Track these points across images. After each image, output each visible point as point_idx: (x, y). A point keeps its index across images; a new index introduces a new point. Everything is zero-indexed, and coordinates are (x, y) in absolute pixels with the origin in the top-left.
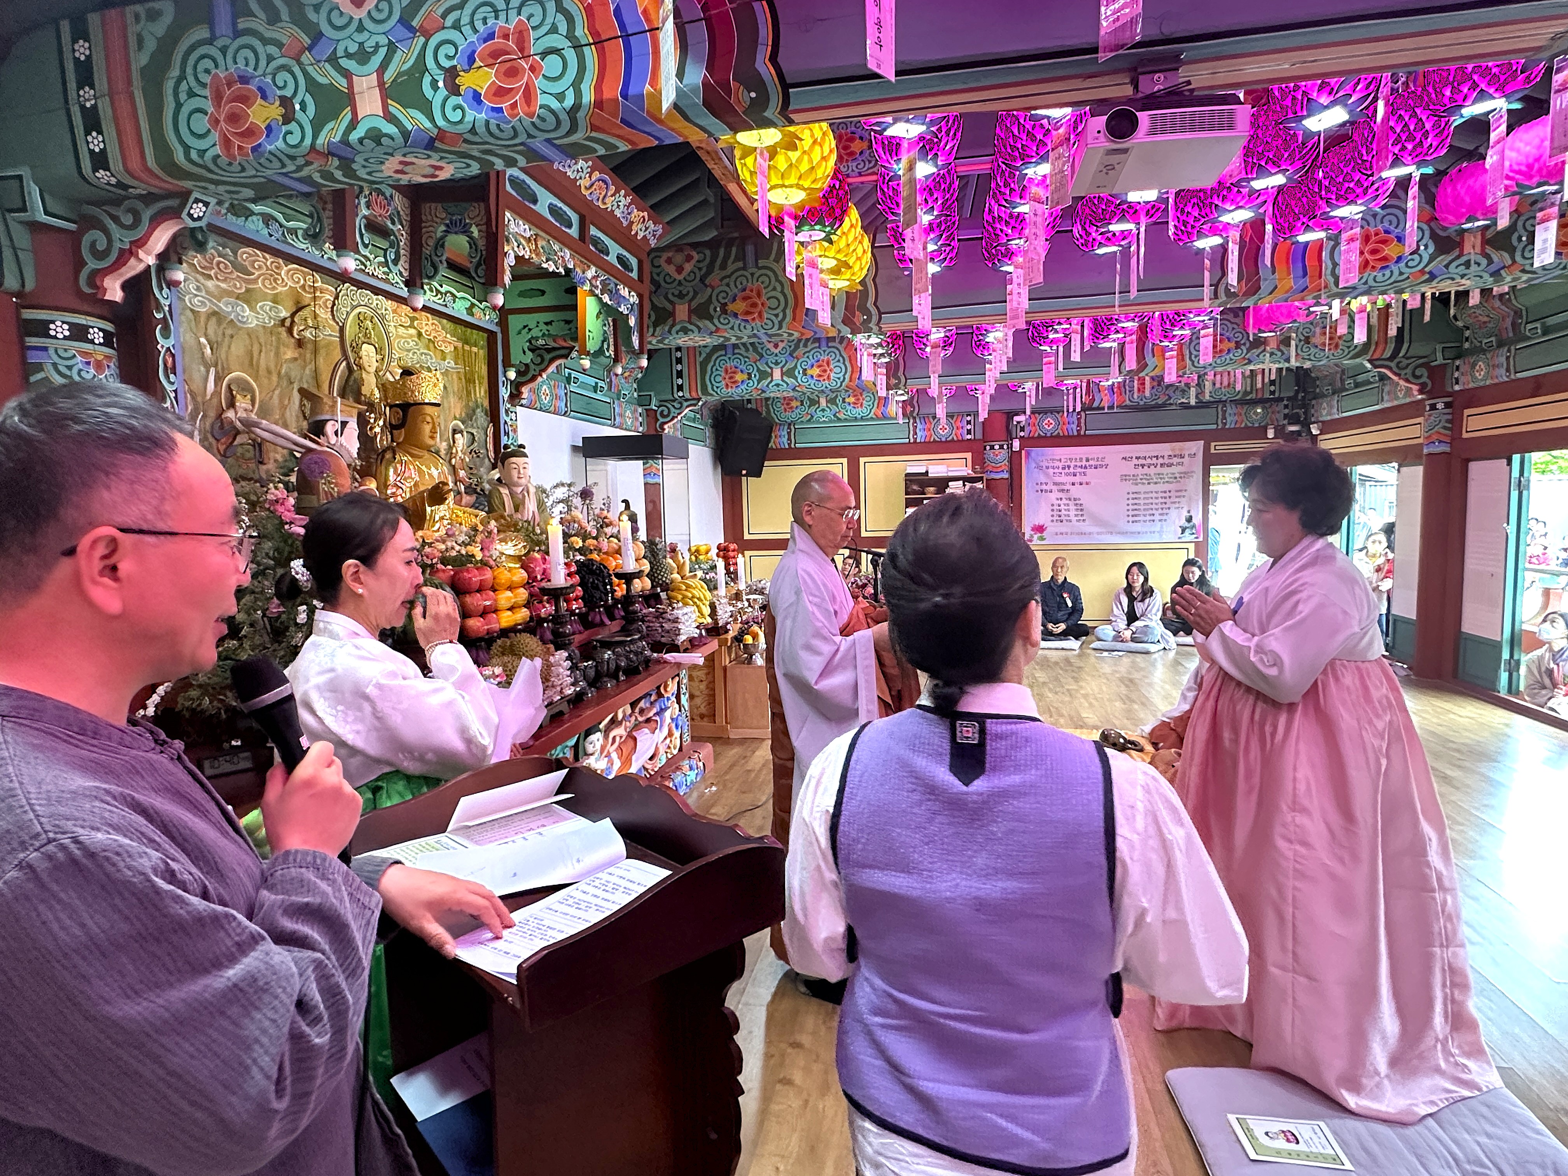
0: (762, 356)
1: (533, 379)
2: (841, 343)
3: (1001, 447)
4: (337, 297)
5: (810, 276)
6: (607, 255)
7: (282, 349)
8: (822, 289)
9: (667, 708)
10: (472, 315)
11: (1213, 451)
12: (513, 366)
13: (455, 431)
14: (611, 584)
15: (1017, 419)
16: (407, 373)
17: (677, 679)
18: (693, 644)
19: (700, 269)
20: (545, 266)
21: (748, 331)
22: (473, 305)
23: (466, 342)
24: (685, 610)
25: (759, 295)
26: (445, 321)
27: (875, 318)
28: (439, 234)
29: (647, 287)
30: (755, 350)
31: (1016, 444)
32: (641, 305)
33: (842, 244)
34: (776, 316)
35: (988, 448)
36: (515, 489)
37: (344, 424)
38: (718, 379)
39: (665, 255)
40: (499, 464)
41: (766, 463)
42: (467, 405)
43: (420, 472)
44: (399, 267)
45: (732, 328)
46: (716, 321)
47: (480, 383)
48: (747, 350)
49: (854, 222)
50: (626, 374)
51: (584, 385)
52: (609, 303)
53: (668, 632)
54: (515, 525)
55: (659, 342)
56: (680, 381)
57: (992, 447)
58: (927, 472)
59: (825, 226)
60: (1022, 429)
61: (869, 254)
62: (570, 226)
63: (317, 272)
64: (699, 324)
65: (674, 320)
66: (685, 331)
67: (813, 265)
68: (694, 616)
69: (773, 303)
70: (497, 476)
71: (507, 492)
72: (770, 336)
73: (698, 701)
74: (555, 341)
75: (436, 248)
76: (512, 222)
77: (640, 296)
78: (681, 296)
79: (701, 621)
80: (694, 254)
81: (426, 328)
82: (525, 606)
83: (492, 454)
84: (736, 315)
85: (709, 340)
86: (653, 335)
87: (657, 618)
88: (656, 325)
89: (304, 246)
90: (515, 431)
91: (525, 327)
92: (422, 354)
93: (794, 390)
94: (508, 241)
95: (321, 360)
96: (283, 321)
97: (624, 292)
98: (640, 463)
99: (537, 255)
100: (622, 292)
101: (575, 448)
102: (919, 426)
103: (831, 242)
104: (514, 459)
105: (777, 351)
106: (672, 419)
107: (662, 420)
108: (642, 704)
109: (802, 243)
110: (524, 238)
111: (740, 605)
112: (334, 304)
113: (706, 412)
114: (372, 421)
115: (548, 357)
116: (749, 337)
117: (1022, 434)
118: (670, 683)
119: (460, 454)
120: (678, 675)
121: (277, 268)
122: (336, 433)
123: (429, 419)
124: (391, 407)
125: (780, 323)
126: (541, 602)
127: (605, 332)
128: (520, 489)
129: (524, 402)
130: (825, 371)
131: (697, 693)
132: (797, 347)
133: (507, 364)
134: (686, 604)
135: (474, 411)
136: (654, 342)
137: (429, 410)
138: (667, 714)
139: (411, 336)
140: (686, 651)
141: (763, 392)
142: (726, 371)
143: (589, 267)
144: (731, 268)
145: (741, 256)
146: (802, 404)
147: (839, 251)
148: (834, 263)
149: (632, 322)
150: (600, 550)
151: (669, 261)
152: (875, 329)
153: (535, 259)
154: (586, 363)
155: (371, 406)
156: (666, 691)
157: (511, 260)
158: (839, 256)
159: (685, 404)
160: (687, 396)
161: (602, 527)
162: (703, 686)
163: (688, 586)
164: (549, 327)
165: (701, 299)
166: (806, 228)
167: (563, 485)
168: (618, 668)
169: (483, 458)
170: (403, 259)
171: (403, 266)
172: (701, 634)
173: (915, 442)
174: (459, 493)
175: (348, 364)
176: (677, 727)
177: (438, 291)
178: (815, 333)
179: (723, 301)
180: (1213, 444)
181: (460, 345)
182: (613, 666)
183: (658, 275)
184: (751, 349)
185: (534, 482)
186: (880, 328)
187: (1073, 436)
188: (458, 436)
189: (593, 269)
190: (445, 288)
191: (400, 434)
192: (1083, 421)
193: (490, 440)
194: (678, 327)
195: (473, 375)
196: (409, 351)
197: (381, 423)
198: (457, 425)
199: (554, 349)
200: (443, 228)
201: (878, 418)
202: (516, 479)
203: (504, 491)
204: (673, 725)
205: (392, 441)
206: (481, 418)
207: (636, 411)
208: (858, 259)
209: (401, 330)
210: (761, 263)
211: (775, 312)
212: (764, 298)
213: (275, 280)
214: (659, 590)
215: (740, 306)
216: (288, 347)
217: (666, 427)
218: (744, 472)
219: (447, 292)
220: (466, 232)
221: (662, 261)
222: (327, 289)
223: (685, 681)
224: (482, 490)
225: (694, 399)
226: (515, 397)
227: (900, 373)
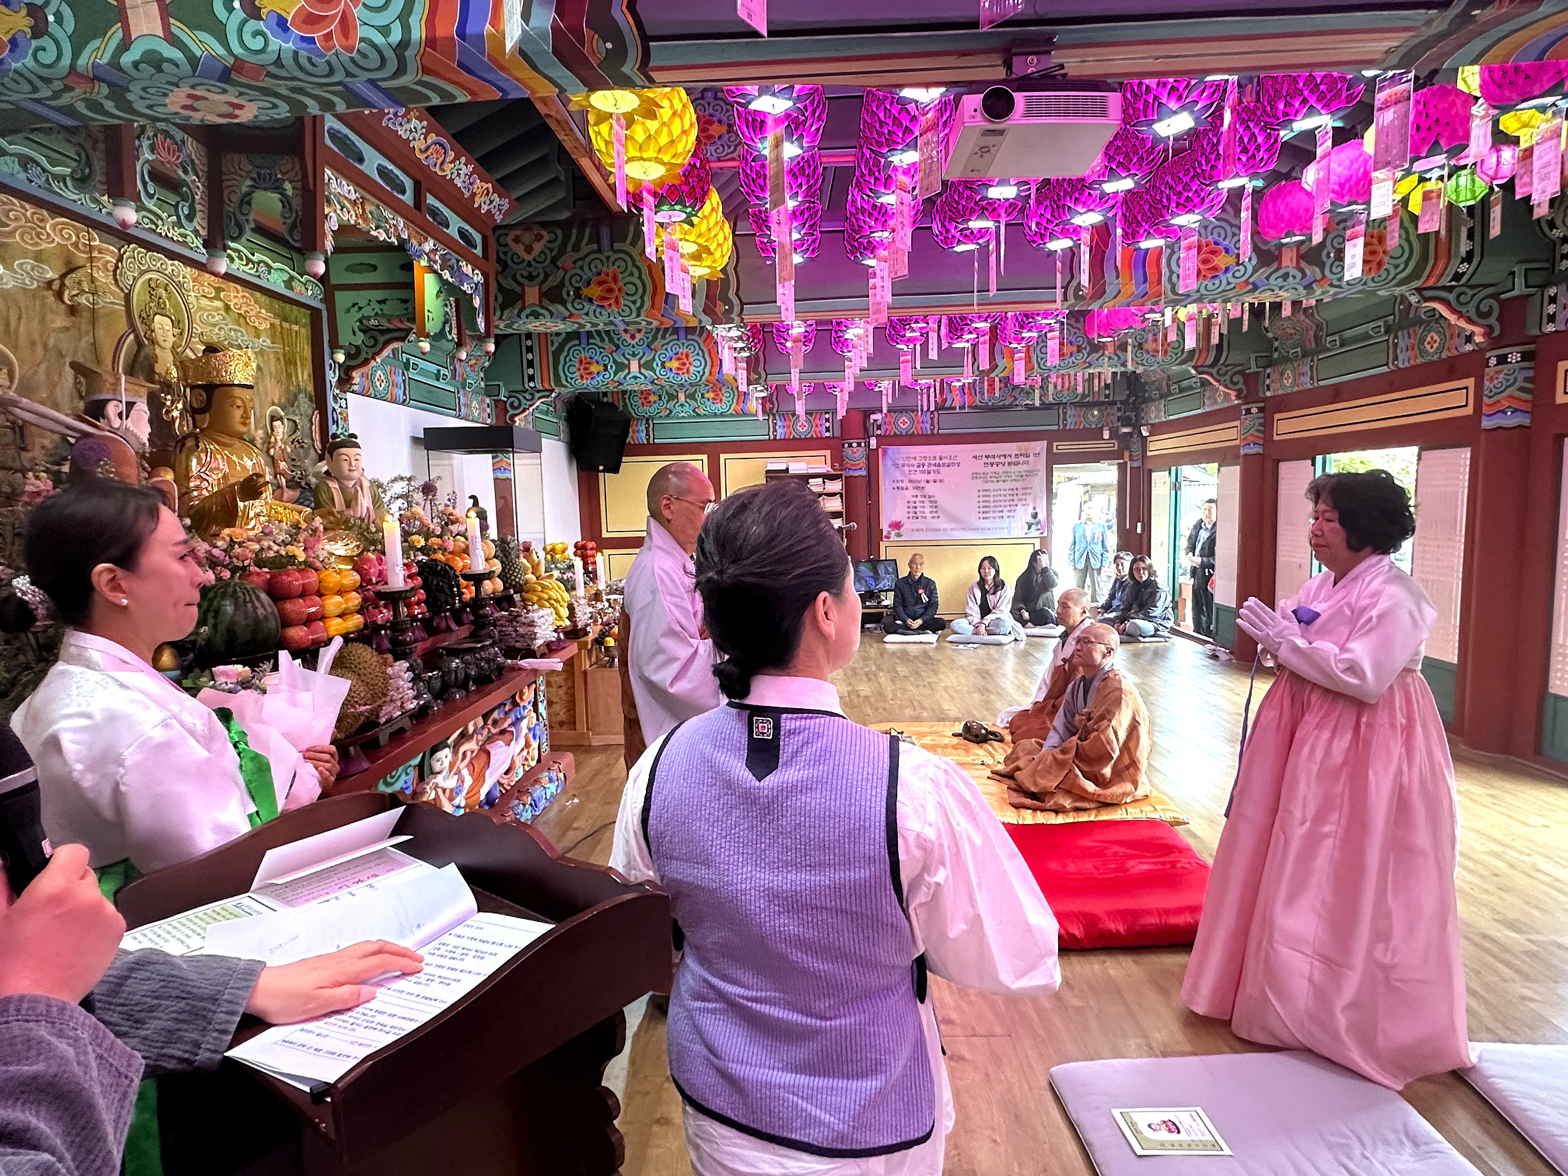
0: (618, 347)
1: (366, 362)
2: (700, 335)
3: (859, 445)
4: (120, 259)
5: (671, 259)
6: (447, 227)
7: (49, 317)
8: (683, 275)
9: (523, 718)
10: (292, 289)
11: (1055, 450)
12: (341, 348)
13: (273, 418)
14: (458, 586)
15: (873, 417)
16: (211, 349)
17: (534, 686)
18: (551, 649)
19: (551, 250)
20: (374, 233)
21: (605, 318)
22: (292, 278)
23: (285, 319)
24: (541, 613)
25: (615, 279)
26: (258, 294)
27: (737, 309)
28: (244, 189)
29: (493, 266)
30: (611, 340)
31: (873, 442)
32: (486, 285)
33: (703, 228)
34: (634, 302)
35: (846, 445)
36: (345, 482)
37: (130, 405)
38: (572, 369)
39: (512, 234)
40: (327, 455)
41: (624, 459)
42: (288, 390)
43: (230, 461)
44: (195, 223)
45: (587, 314)
46: (569, 306)
47: (302, 366)
48: (603, 340)
49: (715, 205)
50: (473, 362)
51: (424, 373)
52: (451, 280)
53: (523, 636)
54: (346, 522)
55: (507, 326)
56: (531, 371)
57: (850, 445)
58: (787, 469)
59: (686, 207)
60: (879, 428)
61: (730, 242)
62: (403, 192)
63: (94, 228)
64: (551, 308)
65: (524, 302)
66: (536, 315)
67: (674, 247)
68: (551, 619)
69: (631, 289)
70: (325, 469)
71: (337, 486)
72: (627, 324)
73: (556, 708)
74: (389, 321)
75: (241, 205)
76: (333, 181)
77: (485, 275)
78: (531, 278)
79: (559, 623)
80: (544, 233)
81: (236, 300)
82: (358, 612)
83: (318, 445)
84: (591, 300)
85: (562, 327)
86: (501, 318)
87: (511, 621)
88: (503, 308)
89: (75, 197)
90: (346, 419)
91: (354, 305)
92: (230, 330)
93: (652, 382)
94: (329, 202)
95: (101, 333)
96: (50, 283)
97: (467, 269)
98: (490, 456)
99: (365, 220)
100: (464, 269)
101: (415, 440)
102: (779, 423)
103: (692, 225)
104: (344, 450)
105: (634, 342)
106: (524, 410)
107: (511, 412)
108: (495, 715)
109: (661, 225)
110: (349, 200)
111: (599, 606)
112: (117, 267)
113: (559, 405)
114: (168, 403)
115: (382, 339)
116: (605, 324)
117: (879, 432)
118: (526, 690)
119: (280, 444)
120: (535, 682)
121: (41, 221)
122: (120, 415)
123: (239, 403)
124: (192, 388)
125: (639, 310)
126: (377, 607)
127: (446, 313)
128: (353, 482)
129: (355, 388)
130: (684, 364)
131: (555, 699)
132: (655, 338)
133: (335, 346)
134: (542, 607)
135: (296, 397)
136: (502, 326)
137: (238, 392)
138: (524, 724)
139: (217, 309)
140: (543, 656)
141: (621, 384)
142: (581, 362)
143: (426, 239)
144: (585, 250)
145: (596, 238)
146: (660, 399)
147: (700, 236)
148: (695, 247)
149: (477, 302)
150: (445, 550)
151: (517, 240)
152: (737, 319)
153: (362, 225)
154: (426, 346)
155: (167, 387)
156: (521, 699)
157: (333, 224)
158: (700, 241)
159: (538, 395)
160: (539, 387)
161: (447, 524)
162: (561, 692)
163: (544, 587)
164: (383, 306)
165: (552, 282)
166: (665, 207)
167: (402, 479)
168: (467, 677)
169: (308, 449)
170: (199, 214)
171: (200, 222)
172: (559, 637)
173: (775, 439)
174: (279, 487)
175: (137, 337)
176: (534, 737)
177: (249, 261)
178: (675, 322)
179: (577, 285)
180: (1055, 444)
181: (277, 322)
182: (461, 675)
183: (505, 253)
184: (606, 338)
185: (369, 475)
186: (742, 319)
187: (927, 435)
188: (277, 423)
189: (431, 242)
190: (257, 257)
191: (204, 419)
192: (936, 420)
193: (316, 428)
194: (527, 311)
195: (294, 356)
196: (214, 325)
197: (180, 406)
198: (276, 411)
199: (389, 331)
200: (249, 182)
201: (738, 415)
202: (346, 472)
203: (334, 485)
204: (531, 736)
205: (195, 427)
206: (305, 404)
207: (483, 401)
208: (719, 245)
209: (204, 302)
210: (617, 246)
211: (633, 299)
212: (621, 284)
213: (38, 235)
214: (512, 591)
215: (595, 291)
216: (57, 313)
217: (517, 419)
218: (601, 468)
219: (259, 263)
220: (277, 188)
221: (509, 240)
222: (108, 250)
223: (542, 688)
224: (307, 484)
225: (546, 390)
226: (345, 382)
227: (761, 369)
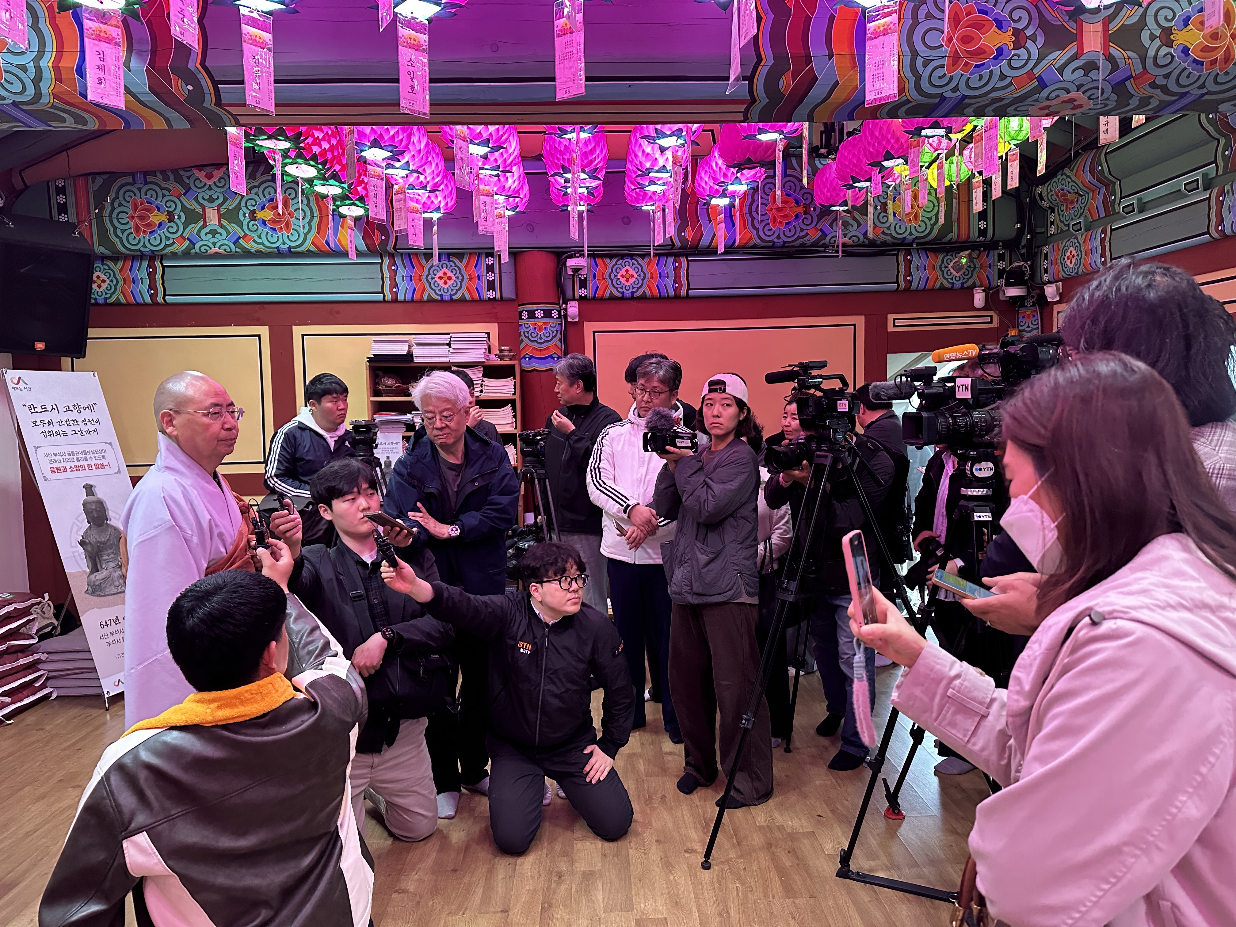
3: (547, 314)
11: (891, 329)
15: (570, 263)
31: (573, 309)
35: (525, 315)
57: (532, 315)
60: (583, 284)
102: (401, 272)
117: (583, 292)
173: (395, 301)
180: (891, 317)
187: (668, 298)
192: (683, 273)
201: (321, 253)
218: (41, 346)
